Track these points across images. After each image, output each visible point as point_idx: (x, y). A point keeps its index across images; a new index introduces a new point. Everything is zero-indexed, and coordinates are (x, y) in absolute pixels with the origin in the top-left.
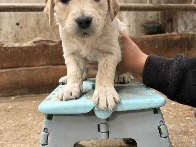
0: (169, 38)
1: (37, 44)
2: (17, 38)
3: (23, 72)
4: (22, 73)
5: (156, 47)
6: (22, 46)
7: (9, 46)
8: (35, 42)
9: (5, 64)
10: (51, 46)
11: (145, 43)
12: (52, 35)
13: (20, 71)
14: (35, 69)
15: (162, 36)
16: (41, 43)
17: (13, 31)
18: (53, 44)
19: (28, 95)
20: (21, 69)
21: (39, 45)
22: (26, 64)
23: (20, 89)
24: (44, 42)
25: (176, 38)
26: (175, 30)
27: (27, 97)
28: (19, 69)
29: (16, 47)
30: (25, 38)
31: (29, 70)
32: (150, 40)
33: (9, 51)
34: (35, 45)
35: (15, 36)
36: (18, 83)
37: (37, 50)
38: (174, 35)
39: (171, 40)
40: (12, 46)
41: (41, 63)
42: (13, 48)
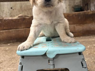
0: (86, 13)
1: (20, 18)
2: (11, 15)
4: (13, 32)
5: (80, 18)
6: (13, 19)
8: (19, 17)
9: (5, 28)
10: (27, 18)
11: (74, 16)
12: (28, 13)
13: (12, 31)
14: (19, 30)
15: (83, 13)
16: (22, 17)
17: (9, 12)
18: (28, 18)
19: (16, 43)
20: (13, 30)
21: (21, 18)
22: (15, 28)
23: (12, 40)
24: (24, 17)
25: (90, 13)
26: (89, 9)
27: (16, 44)
28: (11, 30)
29: (10, 20)
30: (15, 15)
31: (16, 30)
32: (77, 14)
33: (7, 21)
35: (10, 14)
36: (11, 37)
37: (20, 20)
38: (89, 12)
39: (87, 15)
40: (8, 19)
41: (22, 27)
42: (8, 20)
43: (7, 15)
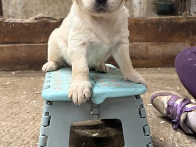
0: (174, 21)
1: (39, 21)
3: (24, 48)
5: (160, 30)
7: (11, 22)
8: (36, 19)
9: (6, 40)
10: (52, 23)
11: (149, 25)
13: (21, 46)
14: (36, 46)
15: (167, 19)
16: (42, 19)
18: (54, 21)
20: (22, 45)
22: (27, 40)
23: (21, 65)
24: (45, 19)
25: (182, 21)
28: (20, 45)
29: (17, 23)
31: (30, 46)
32: (154, 22)
34: (36, 21)
36: (18, 59)
37: (38, 26)
38: (179, 18)
39: (176, 24)
40: (14, 21)
41: (42, 40)
42: (15, 23)
43: (16, 9)
